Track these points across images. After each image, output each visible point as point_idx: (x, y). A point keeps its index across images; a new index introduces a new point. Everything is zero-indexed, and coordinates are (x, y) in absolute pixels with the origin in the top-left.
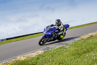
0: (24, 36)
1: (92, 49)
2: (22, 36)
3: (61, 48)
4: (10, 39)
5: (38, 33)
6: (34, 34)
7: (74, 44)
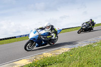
3: (88, 46)
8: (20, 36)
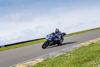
0: (23, 42)
1: (93, 58)
2: (21, 43)
3: (61, 56)
4: (8, 45)
5: (37, 40)
6: (34, 40)
7: (75, 51)
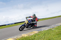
7: (58, 27)
8: (9, 24)
